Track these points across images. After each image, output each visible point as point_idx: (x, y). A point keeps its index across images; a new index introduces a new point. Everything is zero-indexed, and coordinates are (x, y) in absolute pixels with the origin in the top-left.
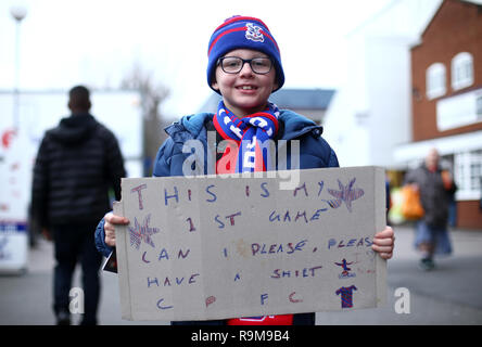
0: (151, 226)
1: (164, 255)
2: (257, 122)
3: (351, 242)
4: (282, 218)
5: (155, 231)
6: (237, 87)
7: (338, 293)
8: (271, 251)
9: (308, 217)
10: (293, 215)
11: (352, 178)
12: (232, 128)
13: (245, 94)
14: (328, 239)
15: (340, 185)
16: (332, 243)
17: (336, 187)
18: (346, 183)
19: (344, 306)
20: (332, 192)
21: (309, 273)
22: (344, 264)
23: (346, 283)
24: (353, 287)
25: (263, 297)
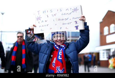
0: (40, 17)
1: (43, 21)
2: (62, 46)
3: (77, 18)
4: (64, 14)
5: (41, 18)
6: (57, 42)
7: (75, 27)
8: (62, 20)
9: (69, 14)
10: (66, 14)
11: (76, 7)
12: (57, 47)
13: (59, 43)
14: (73, 17)
15: (74, 8)
16: (73, 18)
17: (74, 9)
18: (75, 8)
19: (76, 29)
20: (73, 10)
21: (69, 23)
22: (76, 22)
23: (77, 25)
24: (78, 26)
25: (61, 28)
